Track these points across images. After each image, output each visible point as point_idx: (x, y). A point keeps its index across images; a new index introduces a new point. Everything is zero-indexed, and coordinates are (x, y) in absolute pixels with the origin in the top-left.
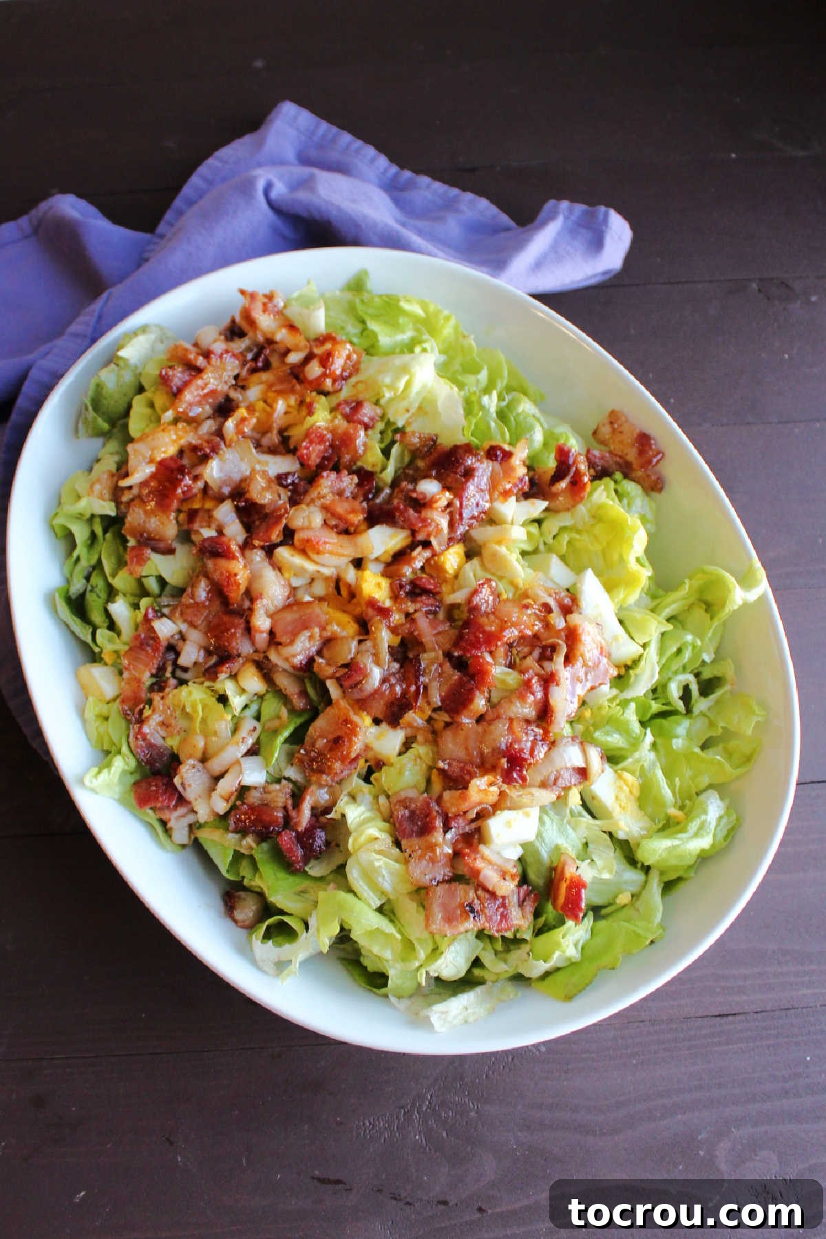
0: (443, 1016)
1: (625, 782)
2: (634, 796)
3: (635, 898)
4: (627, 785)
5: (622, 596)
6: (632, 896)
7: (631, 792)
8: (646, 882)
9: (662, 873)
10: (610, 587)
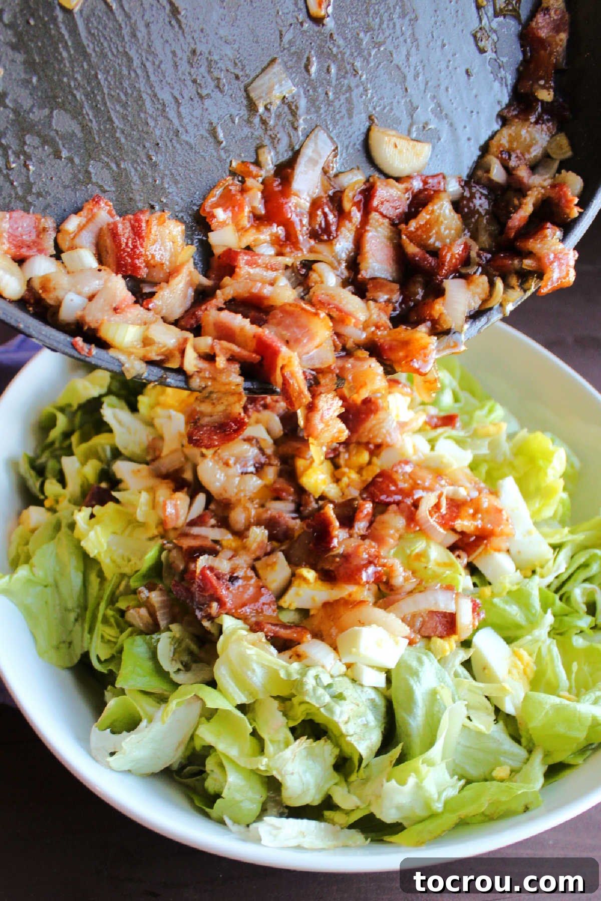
0: (275, 832)
1: (520, 658)
2: (528, 678)
3: (513, 774)
4: (522, 664)
5: (537, 505)
6: (512, 771)
7: (525, 672)
8: (528, 759)
9: (547, 755)
10: (527, 495)
